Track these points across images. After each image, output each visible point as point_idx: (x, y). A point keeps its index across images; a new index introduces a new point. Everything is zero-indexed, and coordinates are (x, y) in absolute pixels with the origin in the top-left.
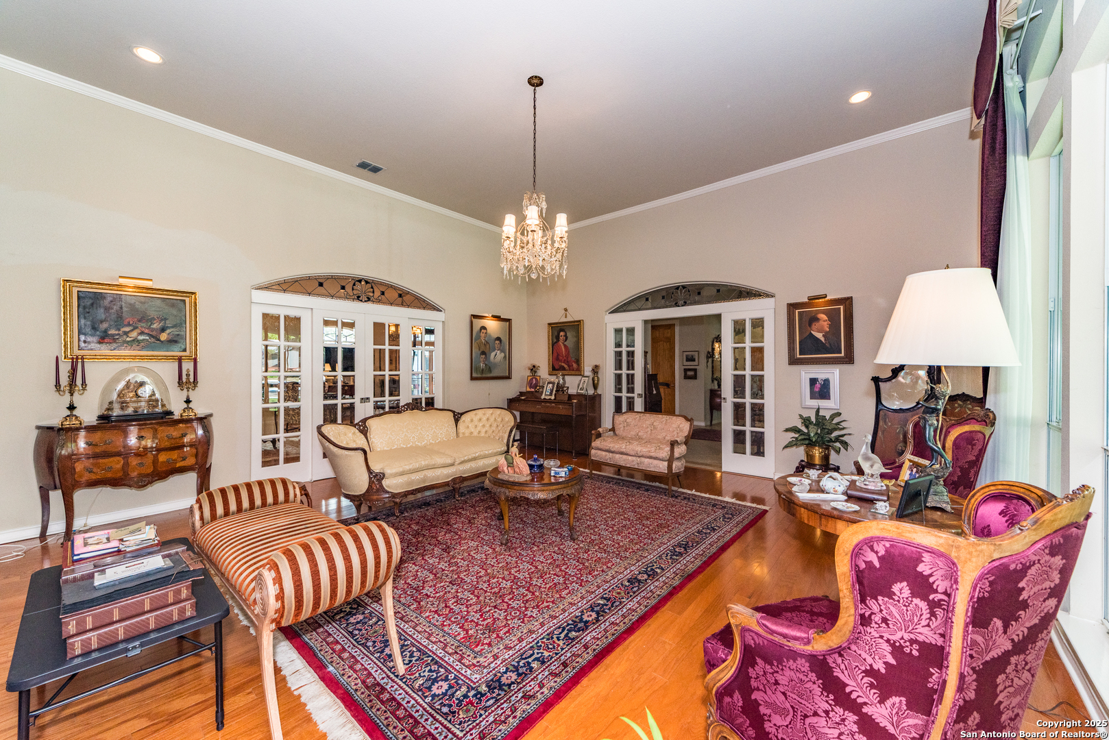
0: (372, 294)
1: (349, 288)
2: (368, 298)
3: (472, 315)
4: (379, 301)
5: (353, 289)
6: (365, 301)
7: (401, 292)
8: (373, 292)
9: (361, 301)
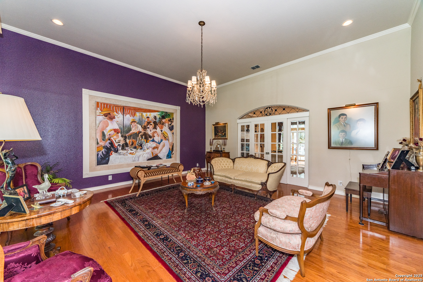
0: (271, 112)
1: (263, 112)
2: (270, 114)
3: (328, 109)
4: (274, 114)
5: (264, 112)
6: (269, 115)
7: (284, 108)
8: (272, 111)
9: (267, 115)
